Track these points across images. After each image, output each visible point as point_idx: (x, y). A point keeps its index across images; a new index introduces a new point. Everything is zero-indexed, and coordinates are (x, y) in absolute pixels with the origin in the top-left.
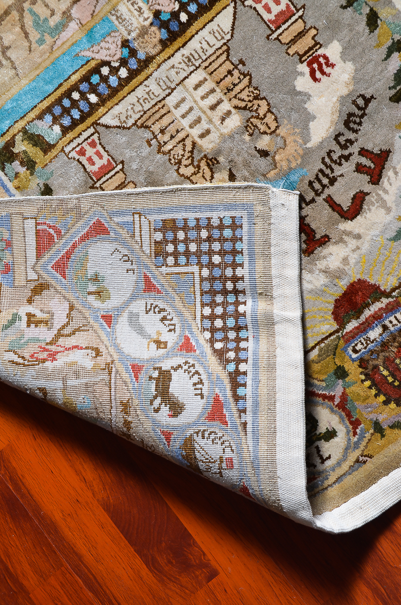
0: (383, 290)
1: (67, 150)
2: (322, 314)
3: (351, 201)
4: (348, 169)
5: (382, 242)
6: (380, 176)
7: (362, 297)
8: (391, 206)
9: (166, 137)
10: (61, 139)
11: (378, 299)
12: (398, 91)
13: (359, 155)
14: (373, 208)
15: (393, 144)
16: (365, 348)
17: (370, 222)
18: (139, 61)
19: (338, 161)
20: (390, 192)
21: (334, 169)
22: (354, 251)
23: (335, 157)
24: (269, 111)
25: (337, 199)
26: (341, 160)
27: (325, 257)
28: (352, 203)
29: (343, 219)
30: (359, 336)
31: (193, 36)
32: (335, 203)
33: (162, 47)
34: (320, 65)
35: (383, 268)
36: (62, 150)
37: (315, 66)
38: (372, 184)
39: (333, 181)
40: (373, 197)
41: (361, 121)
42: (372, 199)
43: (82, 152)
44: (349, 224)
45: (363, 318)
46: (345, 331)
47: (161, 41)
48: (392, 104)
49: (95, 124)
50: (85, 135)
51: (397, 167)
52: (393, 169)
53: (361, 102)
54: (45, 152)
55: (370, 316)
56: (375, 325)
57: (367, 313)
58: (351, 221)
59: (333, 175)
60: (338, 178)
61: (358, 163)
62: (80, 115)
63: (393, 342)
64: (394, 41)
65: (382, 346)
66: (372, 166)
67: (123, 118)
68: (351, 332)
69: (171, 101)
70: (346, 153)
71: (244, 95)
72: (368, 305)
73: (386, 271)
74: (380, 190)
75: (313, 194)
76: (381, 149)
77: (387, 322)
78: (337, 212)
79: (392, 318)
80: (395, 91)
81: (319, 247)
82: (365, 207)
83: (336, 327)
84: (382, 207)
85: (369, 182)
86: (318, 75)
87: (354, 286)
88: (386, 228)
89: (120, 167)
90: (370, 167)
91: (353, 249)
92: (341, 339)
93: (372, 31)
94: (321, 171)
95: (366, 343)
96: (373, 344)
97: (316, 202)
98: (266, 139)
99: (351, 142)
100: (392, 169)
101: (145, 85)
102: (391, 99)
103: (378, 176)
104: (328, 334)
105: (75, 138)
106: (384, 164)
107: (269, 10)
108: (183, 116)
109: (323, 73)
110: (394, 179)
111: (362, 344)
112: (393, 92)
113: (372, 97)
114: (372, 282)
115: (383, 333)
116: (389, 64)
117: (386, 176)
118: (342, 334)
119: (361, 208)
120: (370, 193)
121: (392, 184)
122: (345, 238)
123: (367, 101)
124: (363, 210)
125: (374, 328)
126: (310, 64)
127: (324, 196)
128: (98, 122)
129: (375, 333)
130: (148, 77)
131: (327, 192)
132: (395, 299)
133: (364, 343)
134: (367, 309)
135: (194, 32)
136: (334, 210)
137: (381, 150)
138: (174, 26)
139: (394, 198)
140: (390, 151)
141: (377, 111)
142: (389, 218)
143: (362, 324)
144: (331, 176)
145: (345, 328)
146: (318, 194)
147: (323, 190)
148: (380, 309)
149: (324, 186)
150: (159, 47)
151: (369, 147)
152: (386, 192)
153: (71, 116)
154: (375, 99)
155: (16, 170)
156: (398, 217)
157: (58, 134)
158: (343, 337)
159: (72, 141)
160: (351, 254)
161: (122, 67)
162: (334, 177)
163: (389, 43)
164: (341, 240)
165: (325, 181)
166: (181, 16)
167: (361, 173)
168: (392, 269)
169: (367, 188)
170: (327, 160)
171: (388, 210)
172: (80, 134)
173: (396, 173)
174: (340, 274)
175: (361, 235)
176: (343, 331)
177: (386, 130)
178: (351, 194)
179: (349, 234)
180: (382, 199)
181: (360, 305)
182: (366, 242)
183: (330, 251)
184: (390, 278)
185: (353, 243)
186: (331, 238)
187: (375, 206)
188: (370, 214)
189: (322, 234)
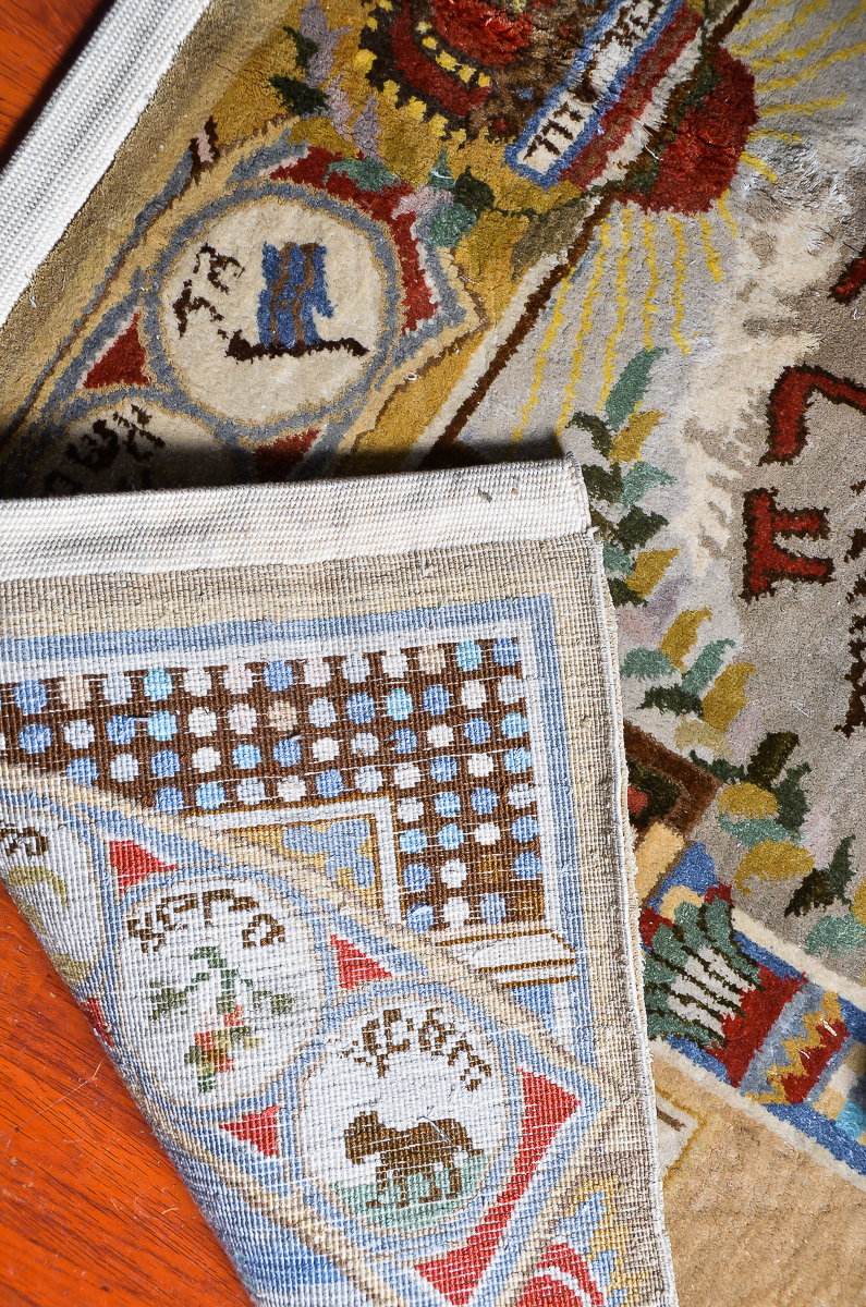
0: (630, 202)
2: (783, 67)
3: (808, 424)
4: (847, 511)
5: (680, 335)
6: (749, 518)
7: (681, 157)
8: (691, 447)
11: (635, 169)
12: (781, 766)
13: (829, 561)
14: (736, 423)
15: (745, 618)
16: (624, 12)
17: (733, 383)
20: (706, 483)
22: (752, 285)
25: (848, 416)
27: (830, 236)
28: (802, 419)
29: (812, 364)
30: (654, 40)
32: (851, 403)
35: (651, 262)
38: (762, 490)
40: (747, 455)
41: (857, 655)
42: (749, 450)
44: (792, 356)
45: (661, 95)
46: (698, 41)
48: (785, 728)
51: (711, 560)
52: (718, 551)
55: (640, 109)
56: (619, 88)
57: (652, 115)
58: (788, 368)
61: (825, 537)
63: (548, 57)
64: (841, 896)
65: (579, 34)
66: (781, 541)
68: (681, 44)
72: (657, 138)
73: (640, 258)
74: (736, 480)
76: (772, 595)
77: (586, 110)
78: (835, 380)
79: (576, 128)
80: (788, 765)
81: (855, 262)
82: (761, 421)
83: (731, 44)
84: (712, 435)
85: (775, 492)
87: (716, 184)
88: (682, 382)
90: (787, 535)
91: (756, 290)
92: (701, 13)
95: (626, 27)
96: (606, 29)
100: (722, 548)
102: (794, 740)
103: (755, 519)
106: (748, 556)
110: (706, 524)
111: (637, 21)
112: (793, 761)
113: (848, 731)
114: (667, 215)
115: (587, 71)
116: (832, 831)
117: (731, 526)
118: (705, 30)
119: (772, 415)
120: (760, 465)
121: (707, 508)
122: (786, 312)
123: (856, 715)
124: (764, 410)
125: (619, 77)
129: (610, 62)
132: (589, 187)
133: (631, 24)
134: (657, 128)
136: (849, 383)
137: (772, 592)
139: (690, 469)
140: (746, 596)
141: (819, 697)
142: (683, 411)
143: (658, 77)
145: (702, 49)
148: (617, 143)
151: (808, 592)
152: (717, 481)
154: (837, 728)
156: (660, 419)
158: (700, 22)
160: (755, 274)
163: (851, 889)
164: (799, 301)
167: (806, 510)
168: (624, 269)
171: (693, 432)
173: (707, 542)
174: (768, 203)
175: (744, 335)
176: (703, 37)
177: (775, 653)
178: (812, 445)
179: (782, 328)
180: (722, 458)
181: (680, 133)
182: (726, 320)
183: (816, 262)
184: (623, 243)
185: (761, 305)
186: (829, 297)
187: (731, 431)
188: (738, 406)
189: (857, 301)
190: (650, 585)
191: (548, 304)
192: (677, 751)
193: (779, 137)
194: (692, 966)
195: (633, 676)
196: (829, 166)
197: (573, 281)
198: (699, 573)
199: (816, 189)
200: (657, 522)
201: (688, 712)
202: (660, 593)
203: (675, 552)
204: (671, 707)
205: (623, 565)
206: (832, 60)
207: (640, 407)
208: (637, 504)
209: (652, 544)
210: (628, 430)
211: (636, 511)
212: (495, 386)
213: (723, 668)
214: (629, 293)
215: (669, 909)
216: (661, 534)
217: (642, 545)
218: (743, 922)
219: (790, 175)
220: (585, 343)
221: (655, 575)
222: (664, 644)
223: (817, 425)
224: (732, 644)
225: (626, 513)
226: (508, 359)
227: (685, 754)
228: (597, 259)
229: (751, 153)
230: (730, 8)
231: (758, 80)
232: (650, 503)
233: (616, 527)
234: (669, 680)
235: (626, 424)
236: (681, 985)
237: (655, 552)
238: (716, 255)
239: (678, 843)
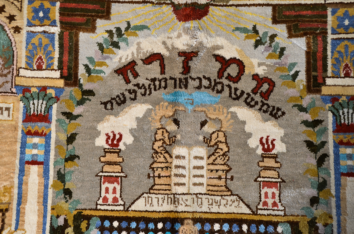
0: (173, 8)
1: (282, 213)
2: (213, 19)
3: (153, 63)
4: (142, 80)
5: (154, 31)
6: (130, 63)
7: (185, 11)
8: (136, 45)
9: (220, 173)
10: (281, 222)
11: (179, 5)
12: (88, 96)
13: (131, 82)
14: (145, 51)
15: (111, 73)
17: (152, 45)
18: (203, 225)
19: (143, 87)
20: (131, 52)
21: (148, 85)
22: (171, 38)
23: (143, 91)
24: (156, 140)
25: (159, 69)
26: (142, 87)
27: (188, 45)
28: (153, 62)
29: (164, 57)
31: (163, 212)
32: (161, 68)
33: (184, 220)
34: (113, 140)
35: (164, 18)
36: (285, 215)
37: (115, 142)
38: (136, 63)
39: (154, 80)
40: (140, 56)
41: (117, 97)
42: (142, 56)
43: (275, 204)
44: (163, 53)
47: (182, 224)
48: (95, 92)
49: (254, 213)
50: (265, 212)
51: (118, 61)
52: (120, 61)
53: (109, 106)
54: (297, 223)
58: (160, 53)
59: (151, 83)
60: (150, 79)
61: (134, 79)
62: (260, 226)
64: (70, 120)
66: (129, 71)
67: (236, 203)
69: (203, 190)
70: (136, 88)
71: (162, 159)
72: (186, 4)
73: (164, 16)
74: (135, 57)
75: (168, 82)
76: (118, 76)
78: (164, 63)
80: (89, 97)
81: (186, 52)
82: (148, 55)
83: (211, 8)
84: (140, 48)
86: (118, 137)
87: (184, 19)
88: (146, 36)
89: (259, 179)
90: (131, 72)
91: (171, 39)
93: (76, 134)
94: (155, 90)
97: (170, 77)
98: (168, 128)
99: (129, 91)
100: (121, 62)
101: (210, 210)
102: (94, 95)
103: (130, 64)
104: (218, 7)
105: (273, 215)
106: (122, 67)
107: (115, 189)
108: (202, 176)
109: (114, 135)
110: (124, 56)
112: (90, 97)
113: (102, 104)
114: (174, 16)
116: (81, 112)
117: (126, 61)
118: (211, 2)
119: (150, 56)
120: (140, 59)
121: (127, 55)
122: (170, 47)
123: (105, 104)
124: (151, 54)
126: (117, 145)
127: (164, 76)
128: (251, 213)
130: (205, 212)
131: (161, 77)
134: (188, 3)
135: (161, 214)
136: (164, 65)
137: (119, 75)
138: (168, 225)
139: (132, 48)
140: (115, 71)
141: (105, 95)
142: (141, 40)
144: (152, 83)
145: (207, 3)
146: (166, 80)
147: (162, 79)
149: (160, 81)
150: (186, 222)
151: (123, 82)
152: (133, 53)
153: (266, 229)
154: (101, 101)
155: (324, 228)
156: (137, 37)
157: (281, 226)
159: (276, 215)
160: (174, 37)
161: (215, 230)
162: (151, 82)
163: (72, 122)
164: (173, 48)
165: (157, 83)
166: (161, 228)
167: (137, 72)
168: (160, 14)
169: (140, 63)
170: (148, 92)
171: (138, 44)
172: (268, 215)
173: (121, 59)
174: (187, 31)
175: (161, 42)
176: (209, 2)
177: (108, 82)
178: (149, 66)
179: (167, 48)
180: (137, 52)
181: (189, 8)
182: (162, 37)
183: (183, 46)
184: (165, 11)
185: (169, 42)
186: (178, 52)
187: (143, 51)
188: (148, 49)
189: (180, 57)
190: (106, 53)
191: (145, 4)
192: (79, 76)
193: (199, 25)
194: (41, 101)
195: (88, 60)
196: (200, 37)
197: (152, 6)
198: (114, 60)
199: (194, 37)
200: (118, 47)
201: (87, 73)
202: (106, 56)
203: (115, 54)
204: (86, 70)
205: (107, 46)
206: (219, 27)
207: (137, 32)
208: (120, 42)
209: (114, 49)
210: (132, 32)
211: (118, 43)
212: (125, 4)
213: (99, 75)
214: (156, 17)
215: (49, 91)
216: (117, 50)
217: (113, 47)
218: (55, 106)
219: (193, 31)
220: (142, 15)
221: (109, 53)
222: (97, 62)
223: (154, 65)
224: (105, 74)
225: (117, 41)
226: (131, 3)
227: (79, 77)
228: (159, 8)
229: (193, 22)
230: (217, 4)
231: (207, 16)
232: (121, 44)
233: (113, 41)
234: (91, 66)
235: (133, 31)
236: (36, 101)
237: (113, 50)
238: (172, 28)
239: (62, 86)
